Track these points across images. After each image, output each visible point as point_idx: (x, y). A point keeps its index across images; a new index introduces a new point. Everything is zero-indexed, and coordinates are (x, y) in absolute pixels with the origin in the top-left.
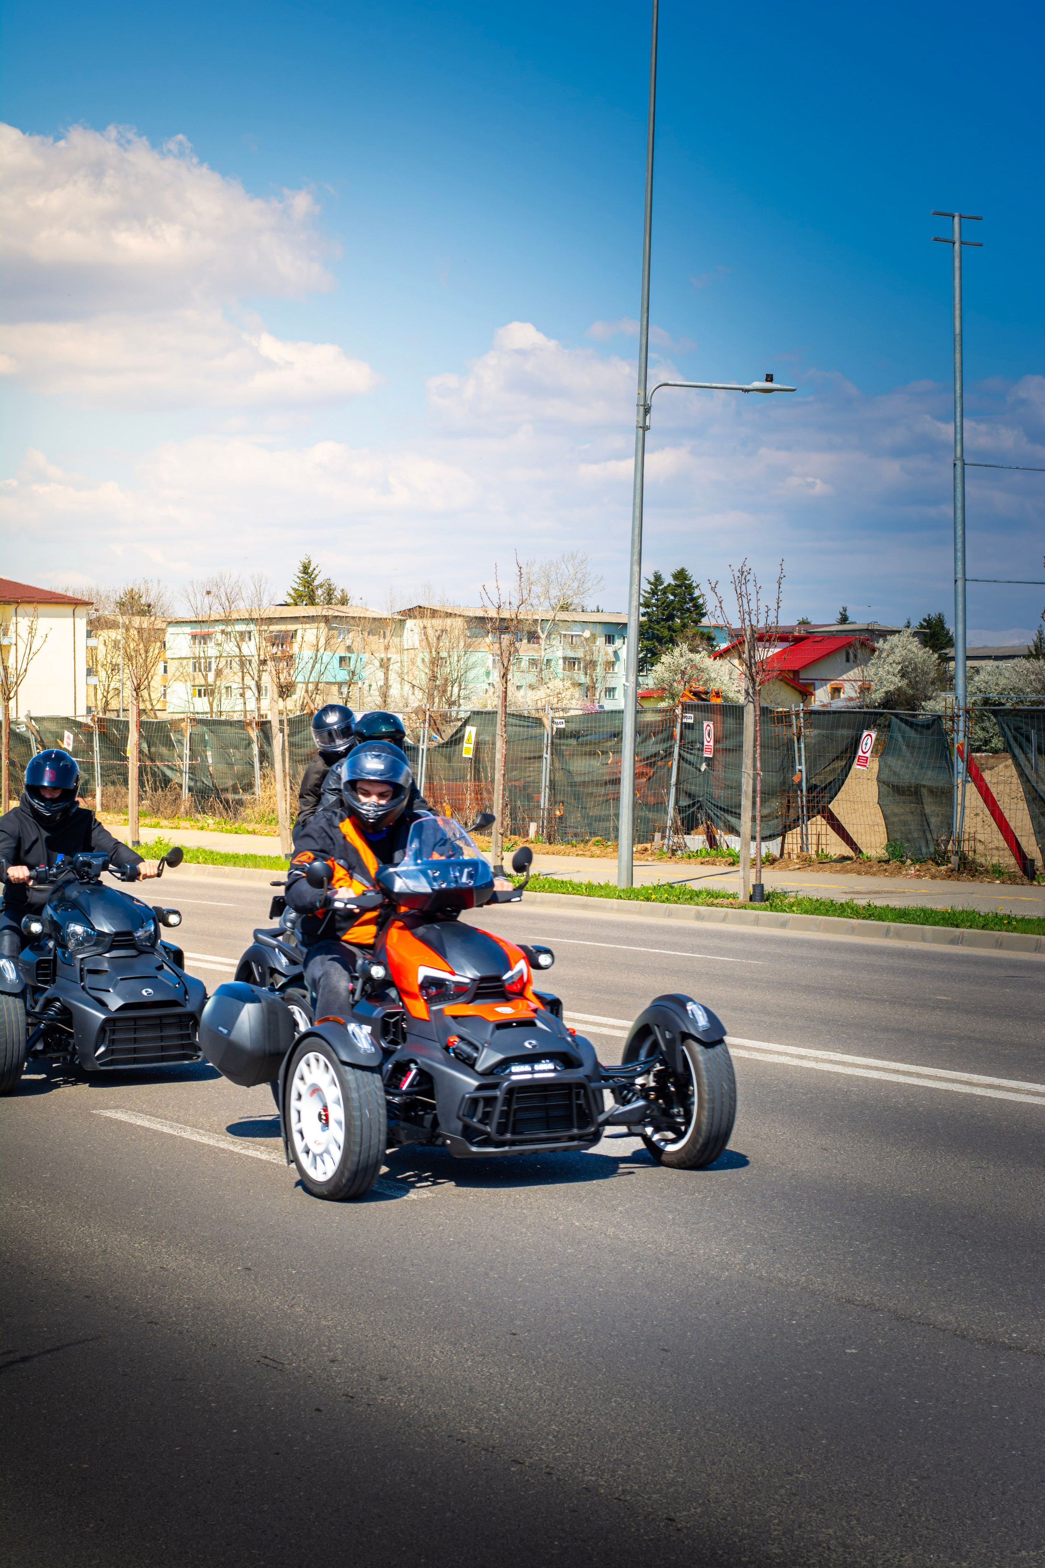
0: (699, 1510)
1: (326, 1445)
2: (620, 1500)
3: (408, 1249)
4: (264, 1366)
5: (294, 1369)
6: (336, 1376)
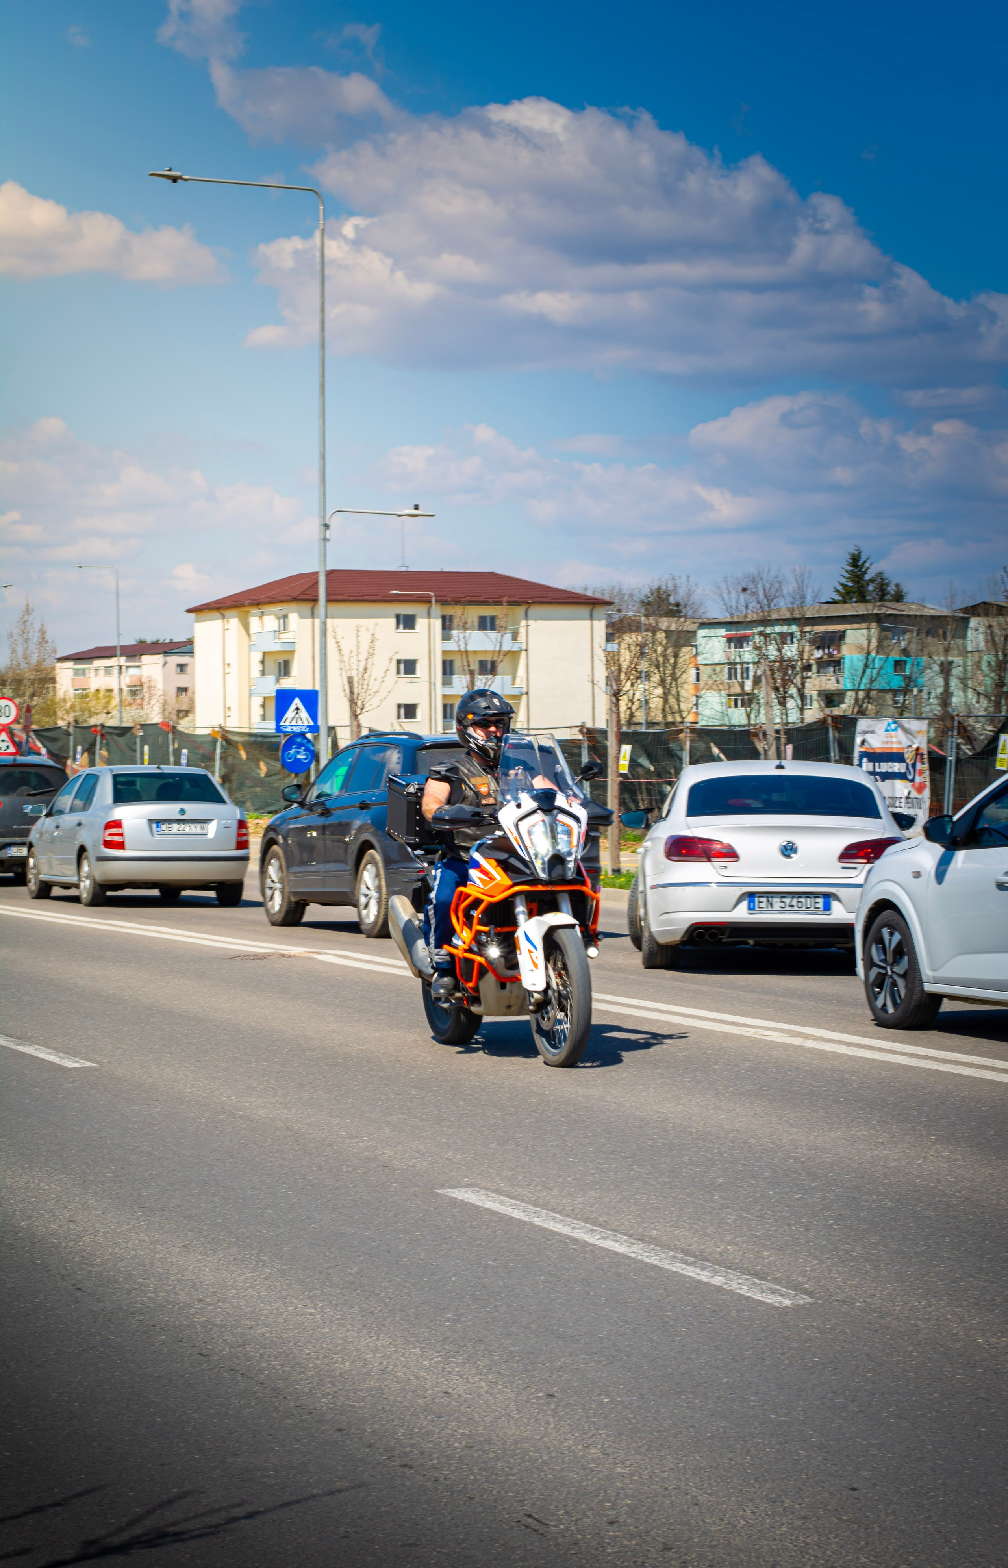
4: (524, 1527)
5: (558, 1533)
6: (609, 1544)
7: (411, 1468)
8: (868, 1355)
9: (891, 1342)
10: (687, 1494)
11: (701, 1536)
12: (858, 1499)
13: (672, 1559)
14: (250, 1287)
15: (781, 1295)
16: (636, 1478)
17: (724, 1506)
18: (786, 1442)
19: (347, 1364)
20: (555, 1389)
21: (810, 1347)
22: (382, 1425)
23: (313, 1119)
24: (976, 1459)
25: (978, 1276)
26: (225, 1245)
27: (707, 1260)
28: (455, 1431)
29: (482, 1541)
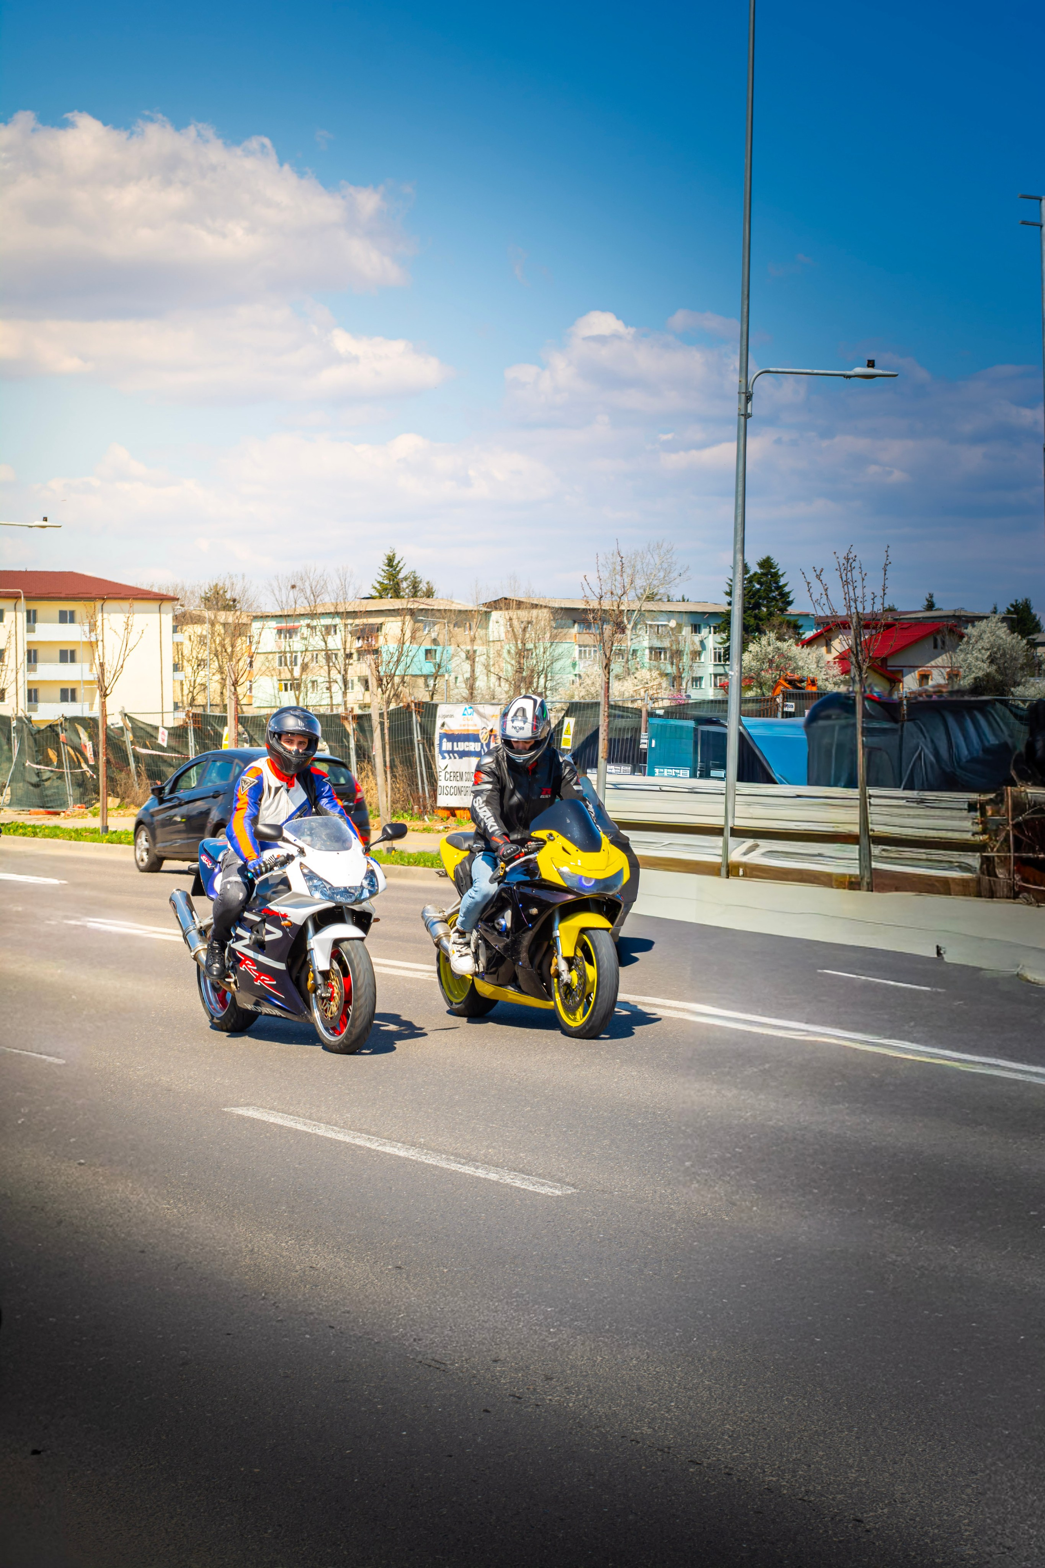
0: (886, 1511)
1: (499, 1447)
2: (804, 1500)
3: (559, 1246)
4: (426, 1366)
5: (457, 1370)
6: (501, 1376)
9: (656, 1221)
11: (571, 1369)
13: (557, 1386)
15: (551, 1187)
20: (400, 1262)
21: (592, 1226)
22: (272, 1293)
29: (398, 1377)
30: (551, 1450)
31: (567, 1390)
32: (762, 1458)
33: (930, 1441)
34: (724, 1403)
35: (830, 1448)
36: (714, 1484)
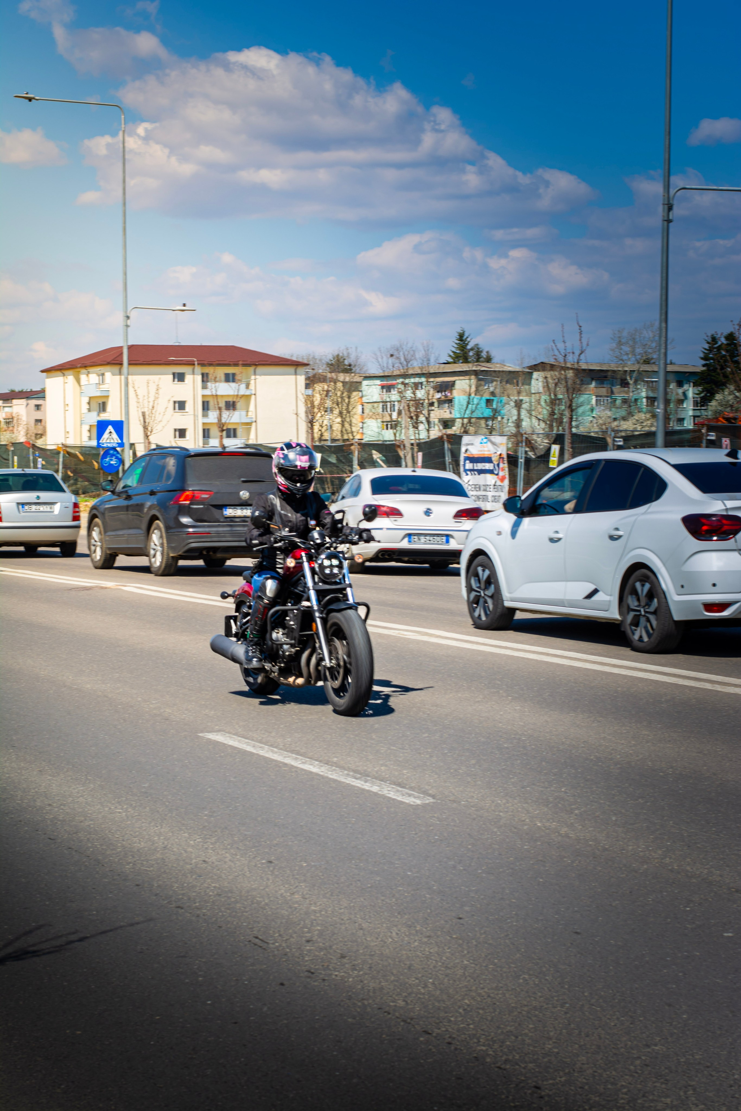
1: (278, 1016)
2: (501, 1068)
3: (400, 845)
4: (253, 945)
5: (275, 948)
6: (307, 954)
7: (182, 908)
8: (469, 834)
9: (484, 826)
10: (356, 923)
11: (364, 949)
12: (462, 924)
13: (346, 963)
14: (81, 796)
15: (415, 797)
16: (323, 913)
17: (379, 930)
18: (418, 889)
19: (142, 843)
20: (273, 858)
21: (432, 829)
22: (165, 882)
23: (121, 690)
24: (537, 899)
25: (538, 784)
26: (65, 770)
27: (368, 776)
28: (210, 885)
29: (227, 954)
30: (318, 1019)
31: (353, 967)
32: (482, 1030)
33: (623, 1017)
34: (472, 980)
35: (540, 1021)
36: (434, 1052)
